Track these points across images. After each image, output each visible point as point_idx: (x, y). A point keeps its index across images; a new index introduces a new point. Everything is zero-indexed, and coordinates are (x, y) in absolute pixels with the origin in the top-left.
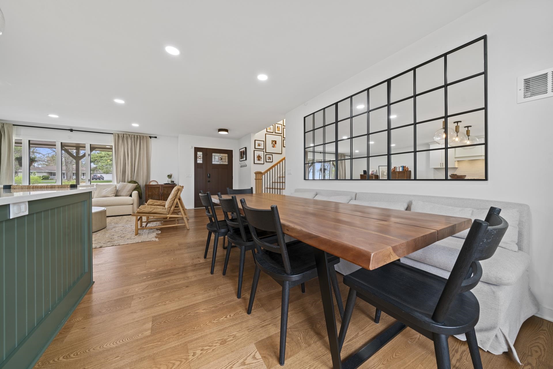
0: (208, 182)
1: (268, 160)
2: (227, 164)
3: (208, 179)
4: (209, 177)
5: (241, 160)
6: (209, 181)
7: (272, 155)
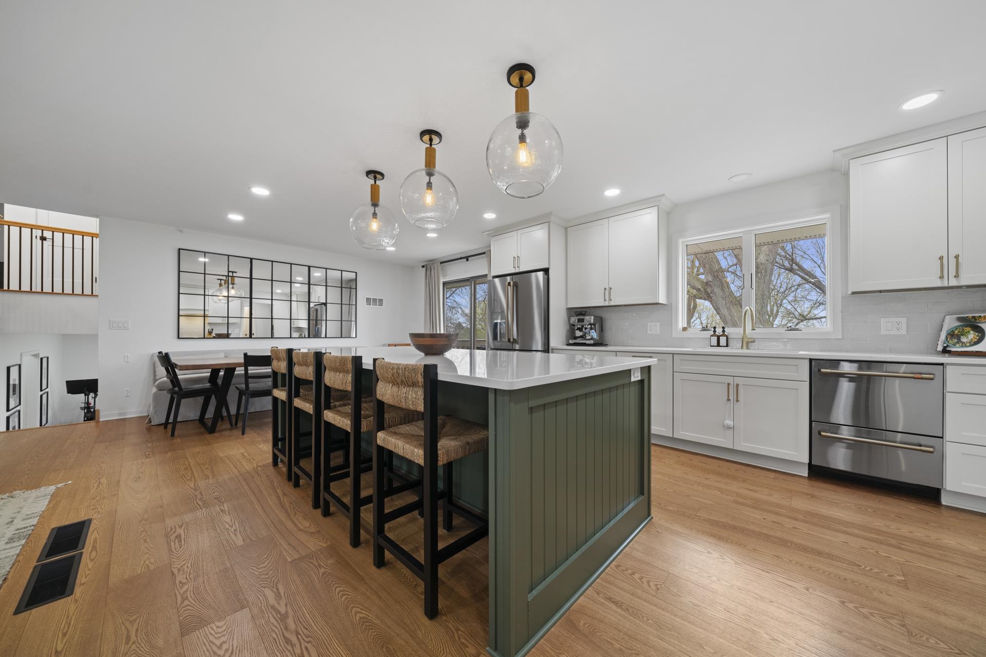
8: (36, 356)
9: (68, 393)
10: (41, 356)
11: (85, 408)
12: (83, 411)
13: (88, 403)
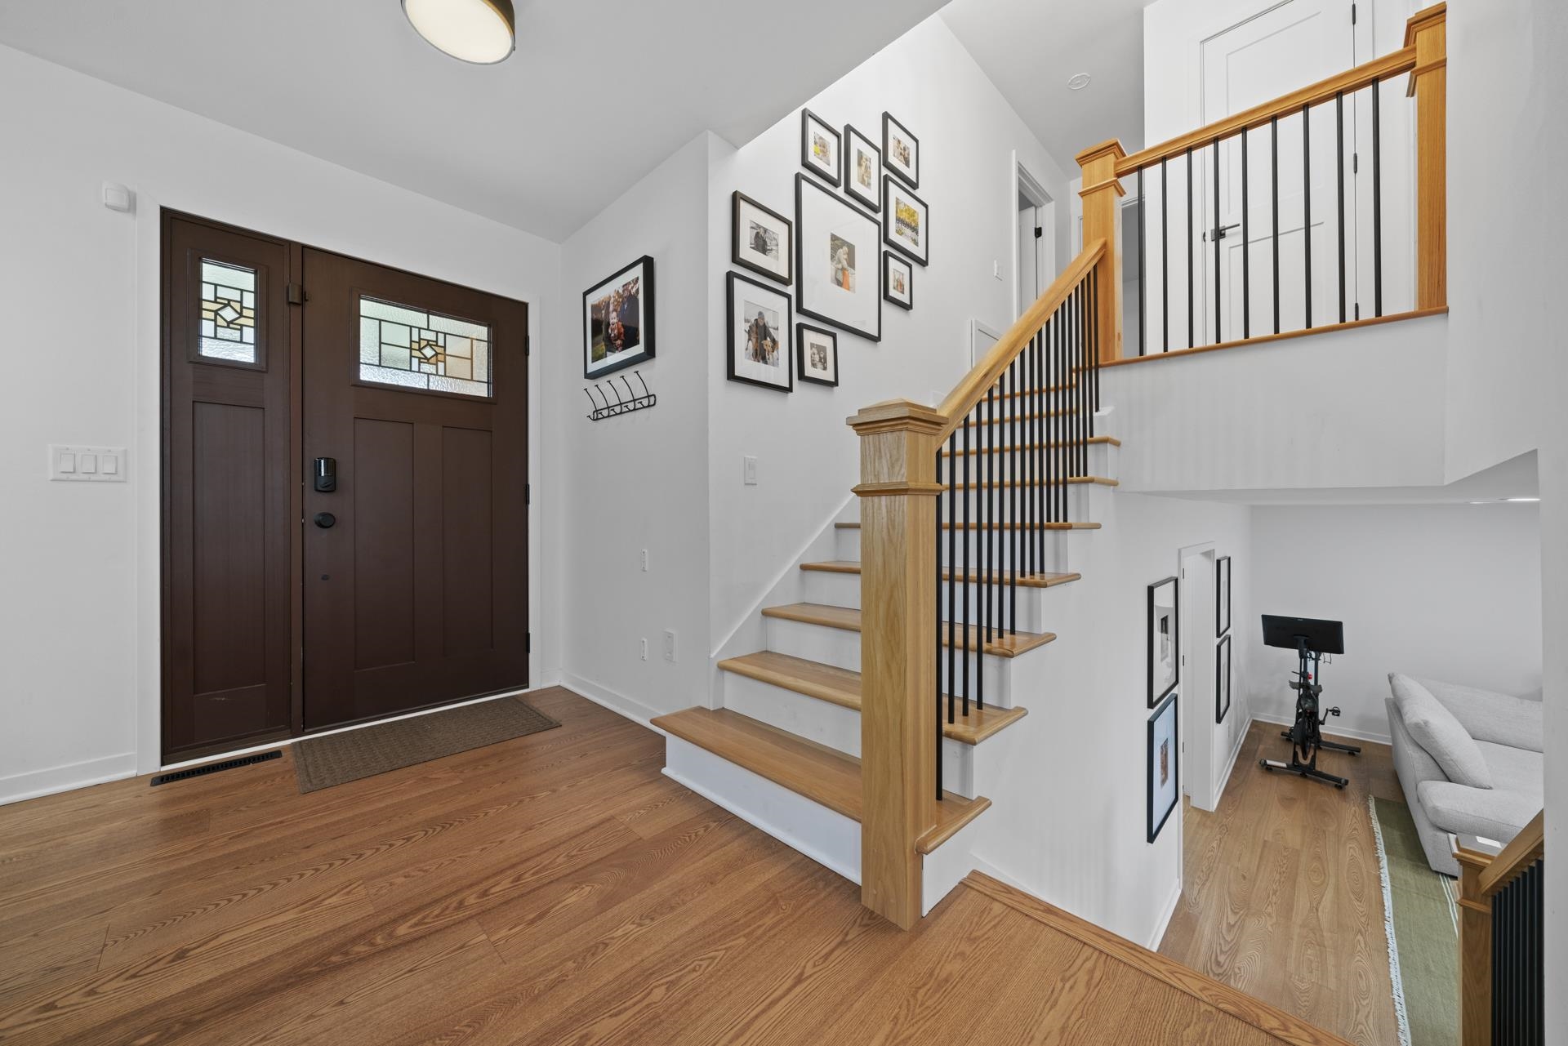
0: (320, 525)
1: (814, 365)
2: (484, 394)
3: (319, 504)
4: (330, 487)
5: (593, 367)
6: (325, 515)
7: (834, 336)
8: (1208, 554)
9: (1267, 643)
10: (1217, 556)
11: (1299, 686)
12: (1297, 691)
13: (1304, 675)
